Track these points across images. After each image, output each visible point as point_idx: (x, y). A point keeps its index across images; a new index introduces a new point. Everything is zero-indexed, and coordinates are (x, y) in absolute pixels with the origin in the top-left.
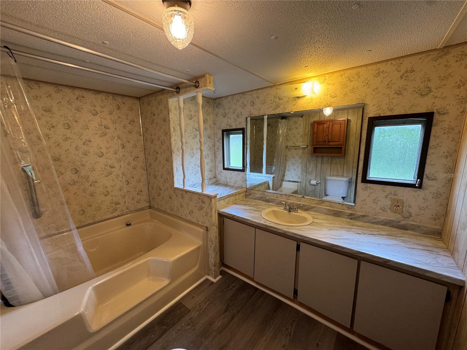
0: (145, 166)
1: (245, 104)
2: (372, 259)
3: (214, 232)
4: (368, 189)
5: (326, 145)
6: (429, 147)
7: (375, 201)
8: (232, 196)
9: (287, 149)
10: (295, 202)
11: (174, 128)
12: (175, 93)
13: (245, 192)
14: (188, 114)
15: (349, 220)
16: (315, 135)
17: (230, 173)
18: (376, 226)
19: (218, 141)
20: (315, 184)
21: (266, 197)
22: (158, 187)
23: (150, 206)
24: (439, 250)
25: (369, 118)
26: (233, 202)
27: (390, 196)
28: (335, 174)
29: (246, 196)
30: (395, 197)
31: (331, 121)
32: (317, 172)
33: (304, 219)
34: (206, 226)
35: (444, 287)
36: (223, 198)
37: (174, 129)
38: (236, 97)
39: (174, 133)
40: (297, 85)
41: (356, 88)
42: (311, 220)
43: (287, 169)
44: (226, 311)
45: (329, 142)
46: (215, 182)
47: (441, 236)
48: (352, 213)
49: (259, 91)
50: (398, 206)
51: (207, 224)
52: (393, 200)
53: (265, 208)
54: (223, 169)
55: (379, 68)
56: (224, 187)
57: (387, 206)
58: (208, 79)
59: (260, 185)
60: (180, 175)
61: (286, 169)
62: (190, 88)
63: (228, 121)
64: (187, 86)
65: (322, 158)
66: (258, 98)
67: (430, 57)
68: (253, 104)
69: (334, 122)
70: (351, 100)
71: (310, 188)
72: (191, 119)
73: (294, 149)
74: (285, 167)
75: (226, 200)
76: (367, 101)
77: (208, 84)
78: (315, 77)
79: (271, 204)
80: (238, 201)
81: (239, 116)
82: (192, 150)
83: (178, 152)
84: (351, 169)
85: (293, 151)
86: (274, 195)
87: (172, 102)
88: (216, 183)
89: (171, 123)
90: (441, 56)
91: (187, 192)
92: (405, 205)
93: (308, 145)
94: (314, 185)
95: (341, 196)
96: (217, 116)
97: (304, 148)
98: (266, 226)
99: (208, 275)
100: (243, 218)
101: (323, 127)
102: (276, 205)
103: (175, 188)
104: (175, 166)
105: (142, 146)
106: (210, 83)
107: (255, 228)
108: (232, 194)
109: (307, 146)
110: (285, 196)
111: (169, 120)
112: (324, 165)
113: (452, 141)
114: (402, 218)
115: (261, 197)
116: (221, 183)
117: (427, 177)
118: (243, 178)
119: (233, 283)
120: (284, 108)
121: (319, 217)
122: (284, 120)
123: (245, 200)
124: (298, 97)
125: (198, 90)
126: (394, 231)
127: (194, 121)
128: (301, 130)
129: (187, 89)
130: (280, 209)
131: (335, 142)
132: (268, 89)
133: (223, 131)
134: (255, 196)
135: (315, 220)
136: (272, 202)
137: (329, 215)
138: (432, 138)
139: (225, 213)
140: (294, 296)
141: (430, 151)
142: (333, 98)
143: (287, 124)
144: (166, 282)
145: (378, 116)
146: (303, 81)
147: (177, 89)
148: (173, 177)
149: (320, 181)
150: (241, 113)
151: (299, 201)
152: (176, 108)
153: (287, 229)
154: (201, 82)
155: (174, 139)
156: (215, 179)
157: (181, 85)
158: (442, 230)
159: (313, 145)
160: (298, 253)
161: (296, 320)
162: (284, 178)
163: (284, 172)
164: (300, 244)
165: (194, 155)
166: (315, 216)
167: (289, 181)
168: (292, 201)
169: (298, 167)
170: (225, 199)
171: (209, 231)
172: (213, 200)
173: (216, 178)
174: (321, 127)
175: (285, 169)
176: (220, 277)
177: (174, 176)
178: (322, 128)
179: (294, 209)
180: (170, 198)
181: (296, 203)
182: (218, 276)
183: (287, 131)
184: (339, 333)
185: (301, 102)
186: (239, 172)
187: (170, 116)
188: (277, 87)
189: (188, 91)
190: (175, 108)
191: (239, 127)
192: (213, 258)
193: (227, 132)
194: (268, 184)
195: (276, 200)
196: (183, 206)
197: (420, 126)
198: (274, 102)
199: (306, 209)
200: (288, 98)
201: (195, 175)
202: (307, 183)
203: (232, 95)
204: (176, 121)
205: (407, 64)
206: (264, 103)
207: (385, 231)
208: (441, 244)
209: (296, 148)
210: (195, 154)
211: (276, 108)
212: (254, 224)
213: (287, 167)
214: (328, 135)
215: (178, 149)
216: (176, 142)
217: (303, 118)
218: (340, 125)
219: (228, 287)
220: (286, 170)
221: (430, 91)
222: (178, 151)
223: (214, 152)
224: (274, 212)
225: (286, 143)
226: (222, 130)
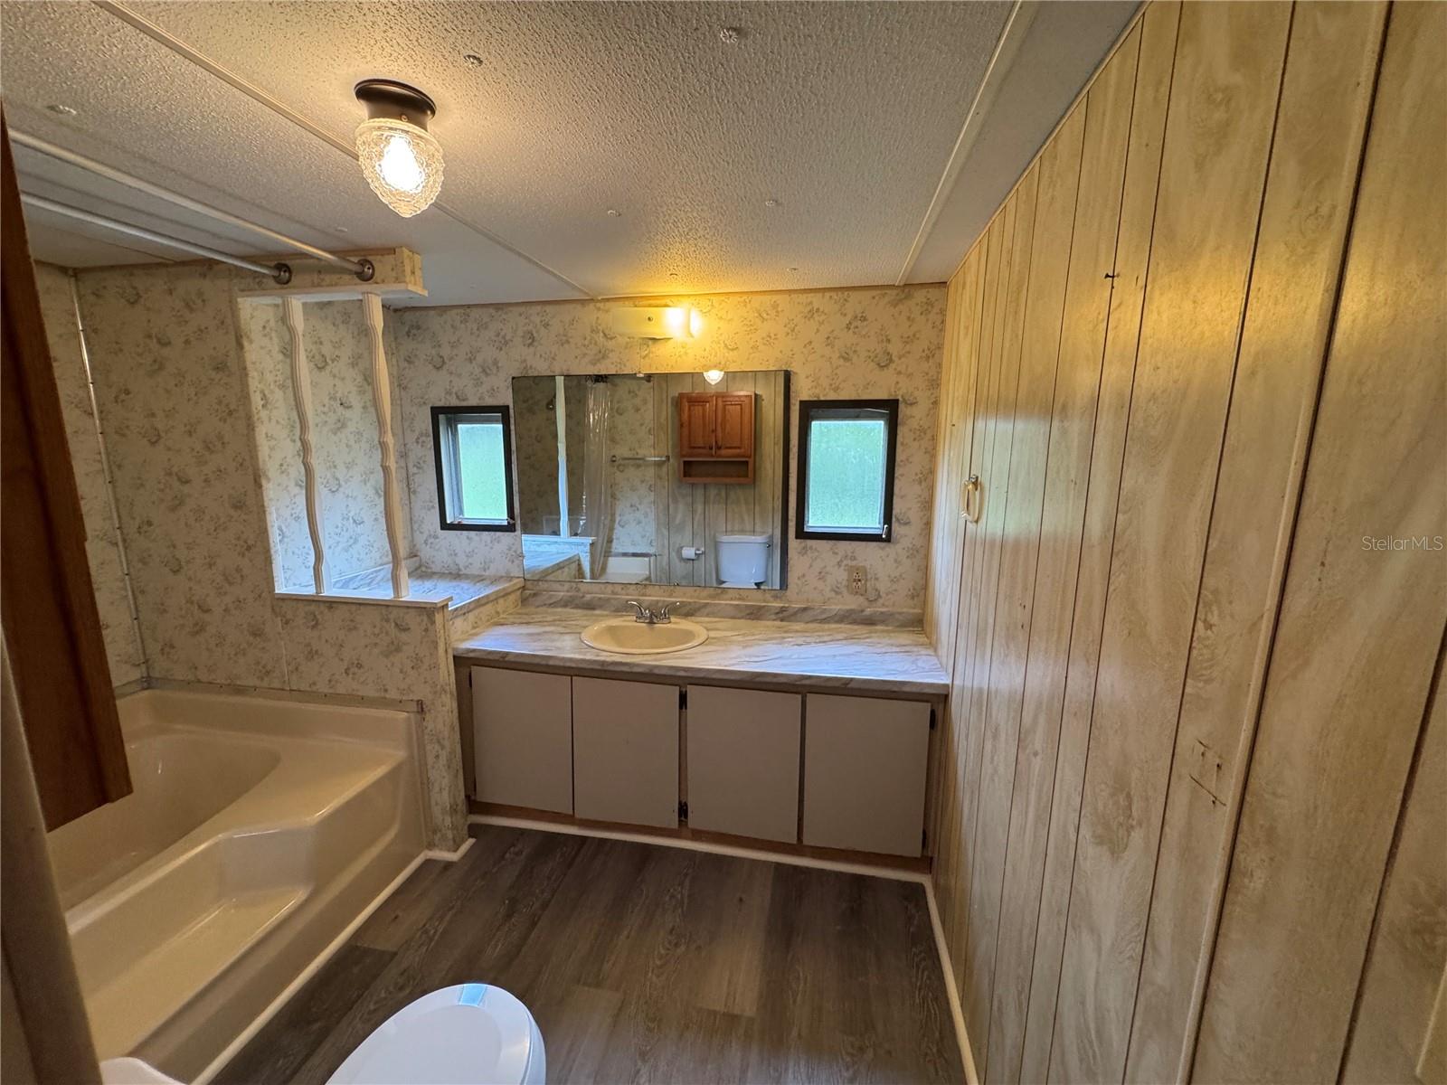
0: (118, 532)
1: (507, 338)
2: (823, 684)
3: (445, 712)
4: (809, 552)
5: (712, 456)
6: (896, 464)
7: (822, 576)
8: (487, 603)
9: (614, 466)
10: (662, 599)
11: (264, 397)
12: (272, 283)
13: (519, 589)
14: (311, 350)
15: (778, 623)
16: (685, 430)
17: (468, 538)
18: (826, 626)
19: (418, 442)
20: (693, 556)
21: (583, 597)
22: (192, 603)
23: (149, 676)
24: (920, 648)
25: (801, 402)
26: (488, 620)
27: (845, 562)
28: (736, 528)
29: (524, 601)
30: (854, 563)
31: (722, 397)
32: (695, 527)
33: (689, 636)
34: (415, 699)
35: (925, 704)
36: (463, 612)
37: (262, 399)
38: (475, 313)
39: (264, 414)
40: (651, 311)
41: (772, 335)
42: (702, 634)
43: (617, 522)
44: (509, 916)
45: (719, 448)
46: (416, 569)
47: (923, 627)
48: (782, 607)
49: (549, 309)
50: (859, 580)
51: (422, 692)
52: (850, 569)
53: (585, 623)
54: (442, 528)
55: (811, 303)
56: (450, 581)
57: (841, 583)
58: (407, 262)
59: (559, 567)
60: (293, 553)
61: (615, 521)
62: (339, 276)
63: (451, 382)
64: (322, 269)
65: (705, 488)
66: (546, 325)
67: (887, 299)
68: (531, 340)
69: (728, 399)
70: (768, 360)
71: (680, 569)
72: (323, 368)
73: (633, 465)
74: (613, 515)
75: (471, 616)
76: (794, 368)
77: (409, 277)
78: (689, 296)
79: (597, 612)
80: (502, 616)
81: (490, 370)
82: (333, 470)
83: (284, 475)
84: (770, 515)
85: (631, 472)
86: (605, 588)
87: (255, 310)
88: (419, 571)
89: (253, 378)
90: (901, 300)
91: (332, 603)
92: (869, 577)
93: (670, 455)
94: (689, 559)
95: (753, 581)
96: (409, 362)
97: (659, 464)
98: (603, 663)
99: (431, 846)
100: (533, 655)
101: (704, 410)
102: (613, 614)
103: (278, 599)
104: (276, 525)
105: (100, 453)
106: (413, 273)
107: (572, 676)
108: (487, 596)
109: (668, 457)
110: (634, 587)
111: (245, 368)
112: (711, 506)
113: (926, 453)
114: (866, 603)
115: (571, 597)
116: (434, 570)
117: (898, 520)
118: (510, 549)
119: (514, 845)
120: (619, 361)
121: (719, 625)
122: (601, 385)
123: (523, 611)
124: (654, 340)
125: (366, 287)
126: (856, 630)
127: (334, 376)
128: (649, 413)
129: (322, 276)
130: (625, 621)
131: (730, 448)
132: (574, 305)
133: (436, 412)
134: (551, 597)
135: (712, 634)
136: (601, 607)
137: (739, 618)
138: (899, 449)
139: (474, 651)
140: (680, 821)
141: (898, 472)
142: (731, 352)
143: (611, 395)
144: (299, 895)
145: (815, 399)
146: (663, 302)
147: (280, 271)
148: (268, 561)
149: (703, 549)
150: (495, 362)
151: (670, 596)
152: (268, 329)
153: (656, 660)
154: (382, 266)
155: (264, 432)
156: (415, 559)
157: (298, 261)
158: (923, 614)
159: (683, 456)
160: (683, 715)
161: (690, 871)
162: (610, 548)
163: (612, 529)
164: (686, 692)
165: (340, 485)
166: (709, 625)
167: (625, 555)
168: (655, 596)
169: (646, 515)
170: (468, 612)
171: (429, 711)
172: (438, 617)
173: (416, 556)
174: (698, 410)
175: (613, 521)
176: (471, 841)
177: (273, 557)
178: (701, 412)
179: (661, 615)
180: (257, 633)
181: (664, 601)
182: (463, 841)
183: (611, 416)
184: (778, 865)
185: (659, 350)
186: (498, 534)
187: (247, 355)
188: (598, 305)
189: (328, 286)
190: (264, 327)
191: (489, 402)
192: (445, 788)
193: (449, 416)
194: (579, 565)
195: (612, 601)
196: (317, 652)
197: (882, 422)
198: (593, 342)
199: (689, 612)
200: (629, 338)
201: (347, 551)
202: (673, 554)
203: (463, 306)
204: (271, 372)
205: (856, 302)
206: (564, 341)
207: (842, 632)
208: (922, 639)
209: (638, 462)
210: (343, 483)
211: (599, 360)
212: (568, 664)
213: (618, 513)
214: (714, 431)
215: (281, 465)
216: (273, 443)
217: (651, 383)
218: (741, 409)
219: (503, 857)
220: (616, 525)
221: (891, 361)
222: (283, 472)
223: (405, 475)
224: (611, 630)
225: (610, 450)
226: (432, 408)
